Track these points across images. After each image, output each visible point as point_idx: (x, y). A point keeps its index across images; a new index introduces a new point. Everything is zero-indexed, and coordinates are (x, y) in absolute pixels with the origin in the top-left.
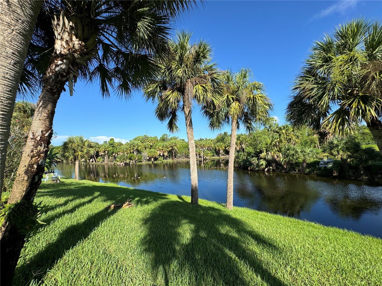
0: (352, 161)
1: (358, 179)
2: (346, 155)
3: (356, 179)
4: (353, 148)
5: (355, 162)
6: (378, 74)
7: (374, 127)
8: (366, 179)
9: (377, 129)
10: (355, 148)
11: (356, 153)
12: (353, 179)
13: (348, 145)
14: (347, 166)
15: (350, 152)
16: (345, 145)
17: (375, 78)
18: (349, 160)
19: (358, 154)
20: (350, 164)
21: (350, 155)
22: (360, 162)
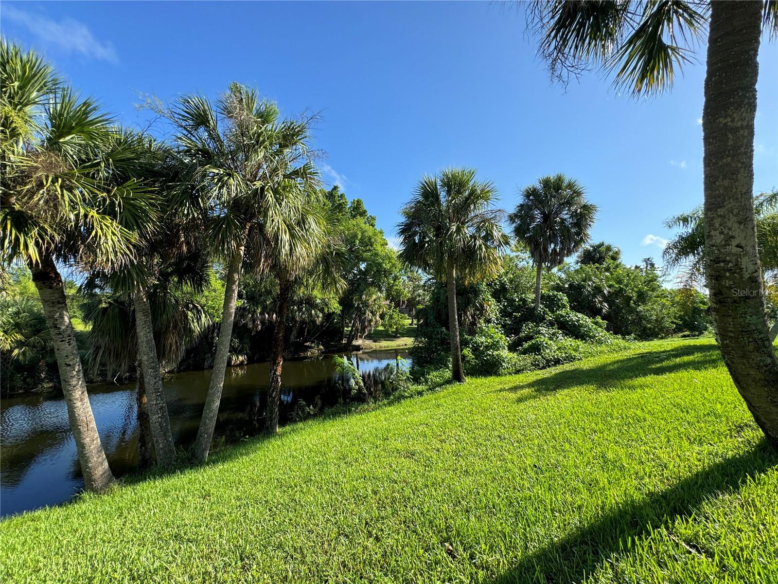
0: (24, 353)
1: (32, 392)
2: (11, 341)
3: (27, 393)
4: (31, 326)
5: (30, 354)
6: (50, 179)
7: (44, 283)
8: (49, 388)
9: (51, 288)
10: (35, 326)
11: (35, 335)
12: (20, 394)
13: (19, 318)
14: (11, 366)
15: (22, 334)
16: (11, 318)
17: (43, 184)
18: (16, 351)
19: (39, 337)
20: (18, 359)
21: (21, 341)
22: (42, 354)
